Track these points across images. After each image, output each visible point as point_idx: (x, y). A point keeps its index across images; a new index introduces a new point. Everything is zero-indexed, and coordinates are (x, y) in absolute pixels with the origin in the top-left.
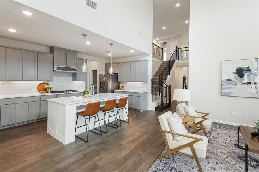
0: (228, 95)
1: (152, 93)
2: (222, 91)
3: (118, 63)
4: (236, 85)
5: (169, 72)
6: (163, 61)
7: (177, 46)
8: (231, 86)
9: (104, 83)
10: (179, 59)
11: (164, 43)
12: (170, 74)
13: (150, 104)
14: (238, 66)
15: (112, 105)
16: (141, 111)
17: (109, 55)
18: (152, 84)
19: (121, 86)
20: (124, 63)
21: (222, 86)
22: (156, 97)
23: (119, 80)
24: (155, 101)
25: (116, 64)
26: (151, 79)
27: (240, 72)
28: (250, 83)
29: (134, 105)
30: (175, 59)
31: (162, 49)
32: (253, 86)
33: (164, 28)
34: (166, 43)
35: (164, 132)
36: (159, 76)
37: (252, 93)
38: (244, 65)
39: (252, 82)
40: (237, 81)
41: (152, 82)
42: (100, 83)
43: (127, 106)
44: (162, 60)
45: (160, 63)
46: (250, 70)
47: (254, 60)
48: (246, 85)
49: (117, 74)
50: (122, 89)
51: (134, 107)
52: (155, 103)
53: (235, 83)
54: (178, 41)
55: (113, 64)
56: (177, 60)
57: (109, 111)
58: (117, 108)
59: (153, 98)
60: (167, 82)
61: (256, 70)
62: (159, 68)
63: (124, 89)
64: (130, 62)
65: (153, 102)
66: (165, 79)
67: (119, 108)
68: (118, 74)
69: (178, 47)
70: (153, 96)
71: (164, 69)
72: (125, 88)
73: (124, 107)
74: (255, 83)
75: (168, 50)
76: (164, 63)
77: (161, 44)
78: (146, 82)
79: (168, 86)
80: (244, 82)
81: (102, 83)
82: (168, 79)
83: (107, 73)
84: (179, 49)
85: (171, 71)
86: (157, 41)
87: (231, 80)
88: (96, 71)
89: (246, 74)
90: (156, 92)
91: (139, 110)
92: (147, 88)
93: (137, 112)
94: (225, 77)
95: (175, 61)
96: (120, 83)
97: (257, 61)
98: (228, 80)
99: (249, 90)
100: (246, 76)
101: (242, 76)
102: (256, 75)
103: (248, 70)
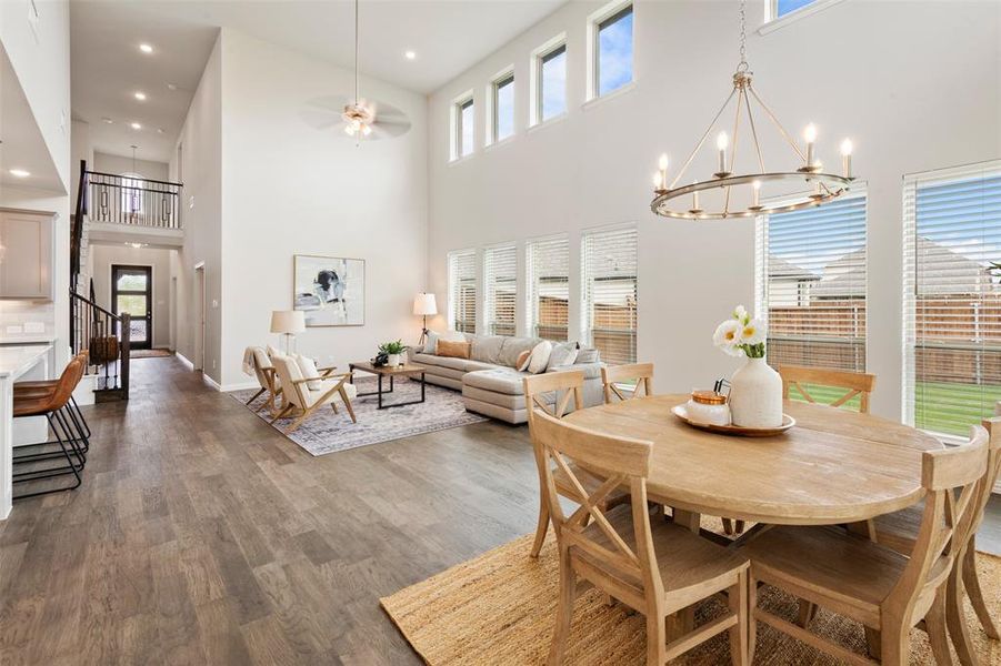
4: (318, 304)
8: (310, 307)
14: (321, 269)
21: (298, 308)
27: (325, 279)
28: (336, 300)
32: (340, 304)
35: (297, 383)
37: (341, 318)
38: (329, 268)
39: (340, 299)
40: (319, 297)
46: (337, 277)
47: (341, 261)
48: (332, 305)
53: (316, 301)
61: (344, 277)
74: (343, 300)
80: (329, 298)
87: (311, 295)
89: (332, 284)
94: (300, 290)
97: (344, 262)
98: (306, 295)
99: (336, 312)
100: (332, 287)
101: (326, 287)
102: (344, 286)
103: (335, 277)
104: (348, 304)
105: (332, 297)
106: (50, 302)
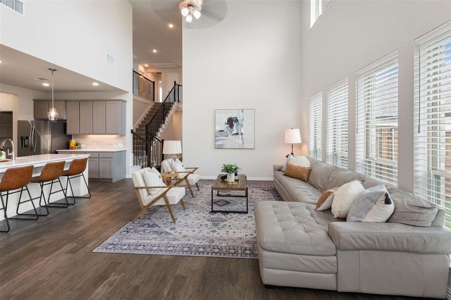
0: (220, 147)
1: (134, 153)
2: (216, 143)
3: (66, 101)
4: (227, 136)
5: (164, 119)
6: (155, 103)
7: (175, 82)
8: (223, 138)
9: (31, 138)
10: (179, 102)
11: (158, 73)
12: (164, 123)
13: (131, 168)
14: (229, 116)
15: (56, 171)
16: (114, 181)
17: (46, 85)
18: (134, 139)
19: (73, 142)
20: (79, 101)
21: (216, 138)
22: (140, 158)
23: (68, 132)
24: (138, 164)
25: (62, 102)
26: (132, 130)
28: (237, 134)
29: (101, 173)
30: (173, 101)
31: (154, 83)
32: (240, 136)
33: (155, 51)
34: (161, 73)
35: (137, 188)
36: (146, 125)
37: (240, 144)
38: (233, 116)
39: (240, 133)
40: (228, 132)
41: (134, 135)
42: (22, 138)
43: (86, 173)
44: (154, 100)
45: (149, 104)
46: (238, 121)
47: (241, 111)
48: (235, 136)
49: (65, 122)
50: (75, 149)
51: (102, 176)
52: (138, 166)
53: (226, 134)
54: (178, 74)
55: (56, 102)
56: (176, 103)
57: (51, 182)
58: (67, 177)
59: (136, 159)
60: (159, 135)
61: (242, 120)
62: (148, 113)
63: (80, 148)
64: (93, 101)
65: (135, 166)
66: (158, 131)
67: (70, 177)
68: (66, 120)
69: (177, 83)
70: (135, 157)
71: (155, 115)
72: (82, 146)
73: (81, 174)
74: (241, 134)
75: (164, 85)
76: (157, 106)
77: (153, 73)
78: (122, 135)
79: (159, 141)
80: (234, 133)
81: (27, 138)
82: (161, 130)
83: (41, 119)
84: (179, 86)
85: (167, 119)
86: (146, 68)
87: (223, 131)
88: (11, 113)
89: (235, 124)
90: (140, 151)
91: (111, 179)
92: (124, 144)
93: (107, 183)
94: (218, 128)
95: (173, 103)
96: (70, 137)
97: (242, 111)
98: (221, 131)
99: (237, 141)
100: (235, 127)
101: (231, 126)
102: (242, 125)
103: (237, 120)
104: (244, 136)
105: (235, 132)
106: (124, 136)
